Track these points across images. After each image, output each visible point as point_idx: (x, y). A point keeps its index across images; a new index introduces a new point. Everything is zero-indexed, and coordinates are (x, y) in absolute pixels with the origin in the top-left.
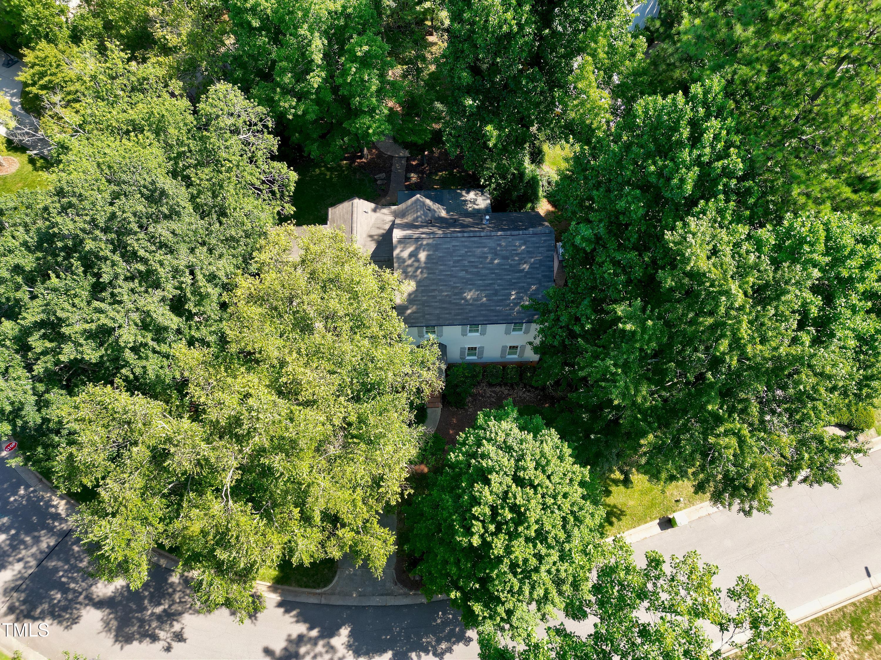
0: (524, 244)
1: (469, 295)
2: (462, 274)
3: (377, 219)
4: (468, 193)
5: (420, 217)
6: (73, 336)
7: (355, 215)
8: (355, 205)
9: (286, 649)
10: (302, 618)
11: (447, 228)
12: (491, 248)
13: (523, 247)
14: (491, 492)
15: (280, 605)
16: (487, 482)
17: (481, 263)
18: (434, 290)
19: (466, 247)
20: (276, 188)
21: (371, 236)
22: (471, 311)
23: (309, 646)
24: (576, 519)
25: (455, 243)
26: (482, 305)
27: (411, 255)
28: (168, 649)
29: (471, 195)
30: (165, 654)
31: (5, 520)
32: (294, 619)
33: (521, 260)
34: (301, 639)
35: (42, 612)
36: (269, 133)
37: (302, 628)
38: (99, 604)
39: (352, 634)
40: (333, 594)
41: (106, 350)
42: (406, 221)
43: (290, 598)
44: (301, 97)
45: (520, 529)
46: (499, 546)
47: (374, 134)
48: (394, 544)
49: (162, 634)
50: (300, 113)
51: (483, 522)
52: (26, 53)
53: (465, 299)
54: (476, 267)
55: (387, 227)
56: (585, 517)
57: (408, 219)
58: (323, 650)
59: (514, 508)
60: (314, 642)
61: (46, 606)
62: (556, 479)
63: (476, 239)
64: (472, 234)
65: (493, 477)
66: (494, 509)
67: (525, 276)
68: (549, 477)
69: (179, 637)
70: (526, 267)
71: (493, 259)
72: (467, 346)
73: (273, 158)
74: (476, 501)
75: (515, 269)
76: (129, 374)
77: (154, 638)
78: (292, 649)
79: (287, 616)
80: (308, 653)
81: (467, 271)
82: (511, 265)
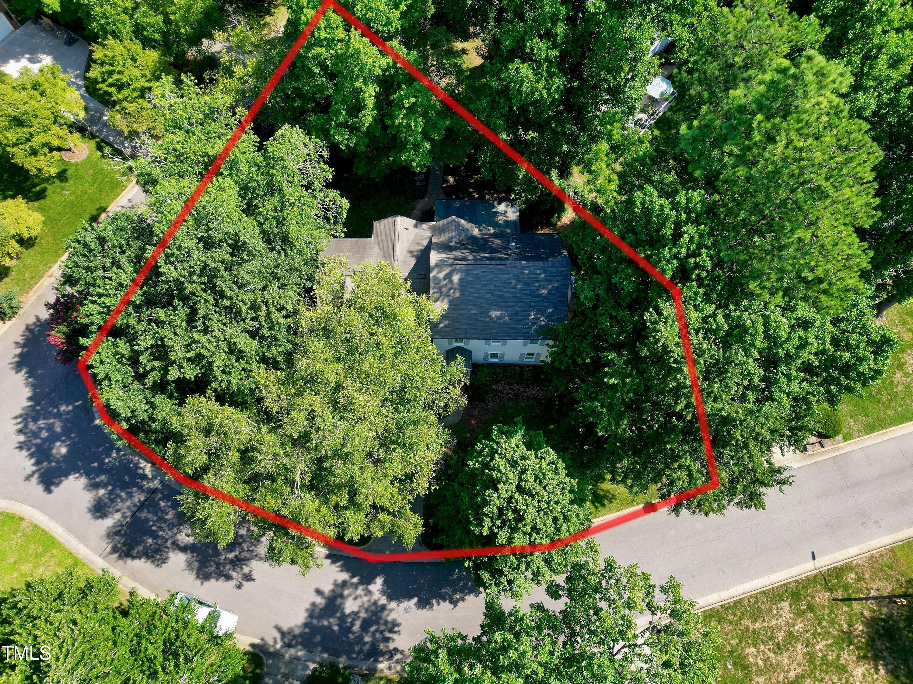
0: (544, 272)
1: (495, 314)
2: (489, 296)
3: (416, 235)
4: (499, 204)
5: (455, 237)
6: (178, 361)
7: (397, 233)
8: (397, 223)
9: (333, 591)
10: (345, 568)
11: (477, 252)
12: (514, 276)
13: (543, 275)
14: (499, 497)
15: (328, 557)
16: (497, 490)
17: (505, 287)
18: (463, 309)
19: (493, 273)
20: (330, 216)
21: (411, 252)
22: (494, 328)
23: (351, 590)
24: (565, 517)
25: (483, 270)
26: (505, 323)
27: (445, 279)
28: (239, 587)
29: (502, 207)
30: (237, 590)
31: (103, 477)
32: (339, 569)
33: (539, 286)
34: (344, 583)
35: (138, 552)
36: (325, 163)
37: (345, 576)
38: (184, 549)
39: (385, 583)
40: (370, 551)
41: (201, 369)
42: (441, 240)
43: (335, 552)
44: (352, 129)
45: (520, 525)
46: (503, 537)
47: (417, 166)
48: (423, 527)
49: (234, 574)
50: (352, 145)
51: (492, 518)
52: (94, 49)
53: (489, 317)
54: (501, 291)
55: (425, 243)
56: (571, 517)
57: (444, 238)
58: (362, 593)
59: (515, 511)
60: (355, 586)
61: (140, 548)
62: (550, 489)
63: (502, 267)
64: (498, 263)
65: (501, 486)
66: (500, 510)
67: (543, 301)
68: (545, 488)
69: (248, 578)
70: (544, 291)
71: (516, 285)
72: (490, 352)
73: (329, 185)
74: (486, 503)
75: (534, 294)
76: (217, 386)
77: (228, 578)
78: (338, 591)
79: (333, 566)
80: (349, 595)
81: (493, 294)
82: (531, 291)
